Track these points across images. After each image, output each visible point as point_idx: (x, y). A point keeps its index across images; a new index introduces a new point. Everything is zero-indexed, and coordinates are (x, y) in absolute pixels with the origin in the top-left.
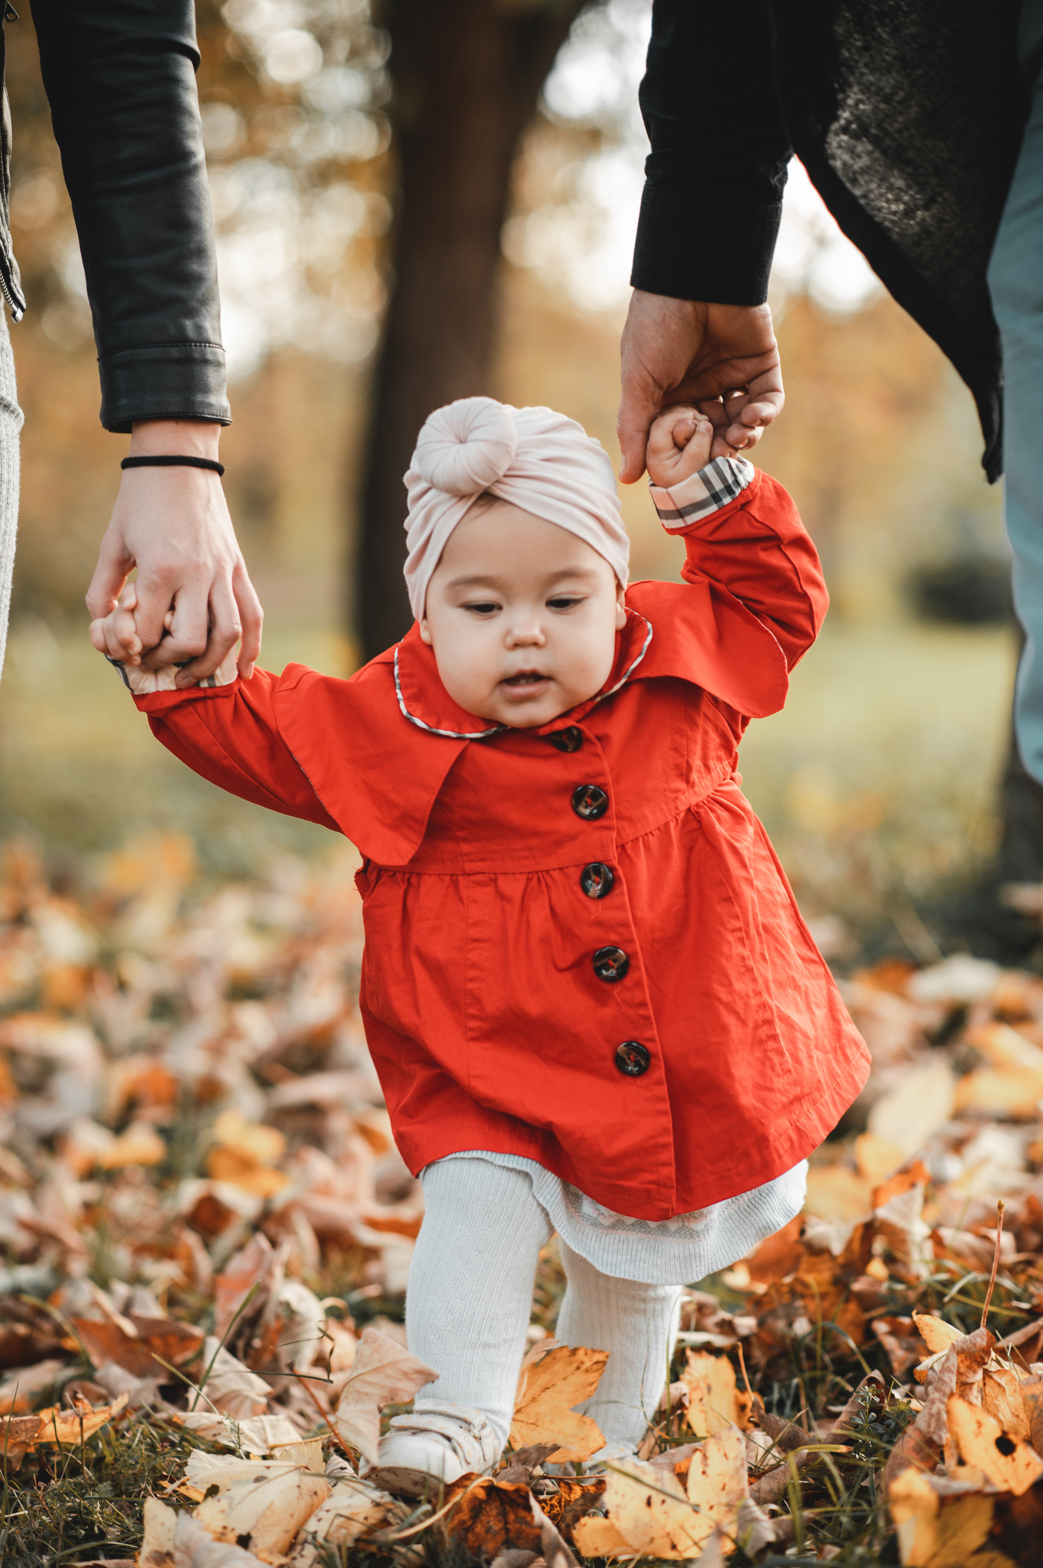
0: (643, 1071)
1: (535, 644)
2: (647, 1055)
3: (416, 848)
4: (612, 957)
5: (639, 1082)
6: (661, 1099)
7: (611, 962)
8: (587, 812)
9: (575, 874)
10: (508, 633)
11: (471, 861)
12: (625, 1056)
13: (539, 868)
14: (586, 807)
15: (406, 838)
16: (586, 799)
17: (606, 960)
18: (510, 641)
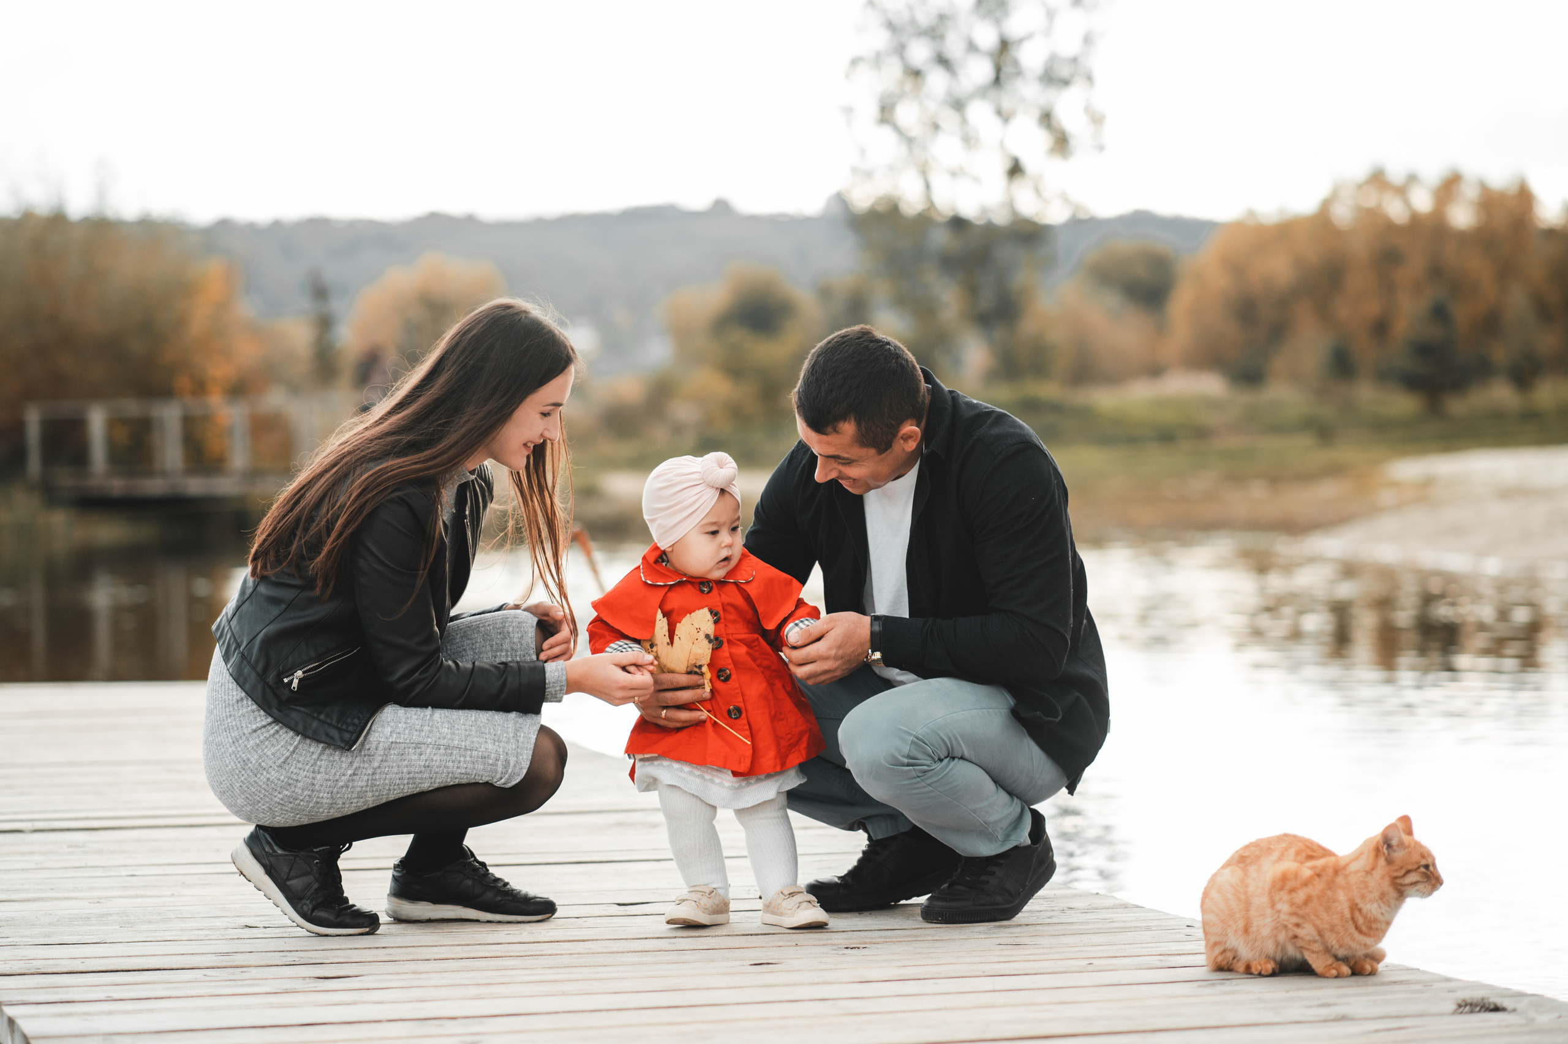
10: (722, 542)
18: (723, 545)
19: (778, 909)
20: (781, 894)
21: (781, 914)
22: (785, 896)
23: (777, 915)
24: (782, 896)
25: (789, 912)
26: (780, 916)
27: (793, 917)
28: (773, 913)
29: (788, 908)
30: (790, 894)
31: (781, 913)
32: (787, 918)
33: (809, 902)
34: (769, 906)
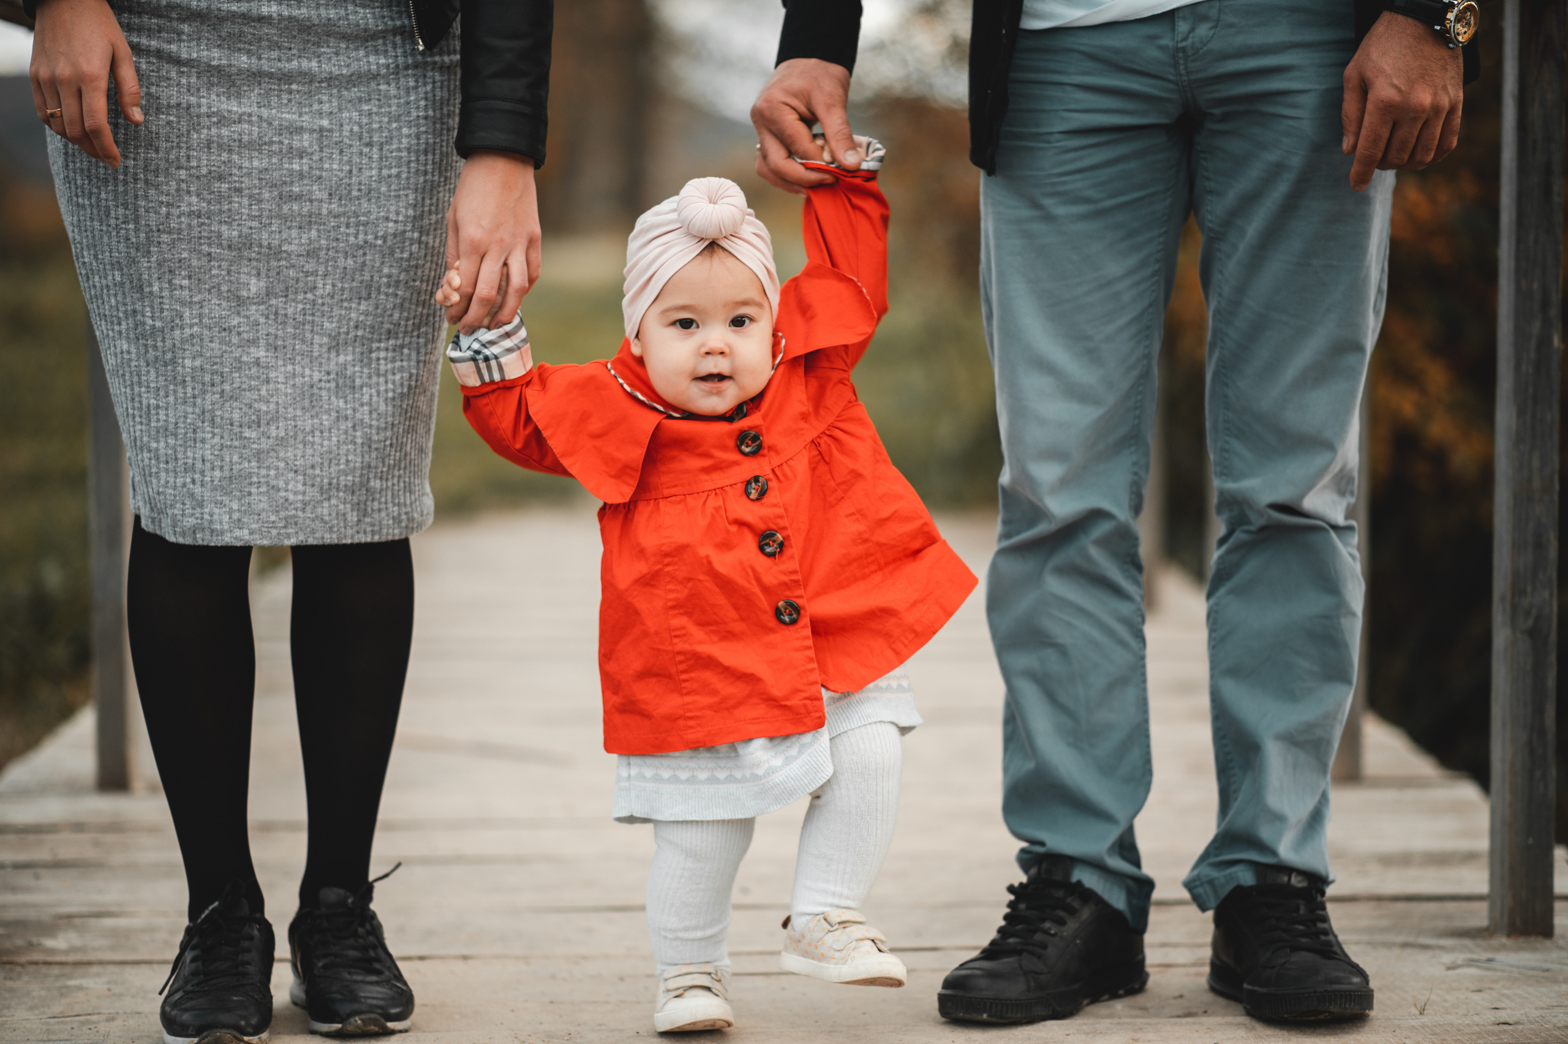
0: (794, 622)
1: (722, 353)
2: (797, 610)
3: (634, 489)
4: (772, 539)
5: (791, 628)
6: (806, 638)
7: (771, 543)
8: (747, 450)
9: (740, 487)
10: (703, 345)
11: (667, 488)
12: (783, 610)
13: (716, 487)
14: (747, 447)
15: (627, 483)
16: (747, 441)
17: (767, 541)
18: (704, 350)
19: (816, 947)
20: (823, 921)
21: (821, 958)
22: (831, 926)
23: (813, 958)
24: (826, 925)
25: (837, 955)
26: (819, 960)
27: (844, 964)
28: (805, 954)
29: (836, 948)
30: (840, 923)
31: (822, 955)
32: (832, 966)
33: (873, 941)
34: (799, 941)
